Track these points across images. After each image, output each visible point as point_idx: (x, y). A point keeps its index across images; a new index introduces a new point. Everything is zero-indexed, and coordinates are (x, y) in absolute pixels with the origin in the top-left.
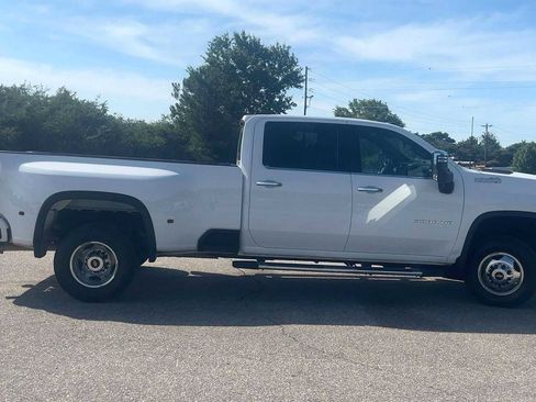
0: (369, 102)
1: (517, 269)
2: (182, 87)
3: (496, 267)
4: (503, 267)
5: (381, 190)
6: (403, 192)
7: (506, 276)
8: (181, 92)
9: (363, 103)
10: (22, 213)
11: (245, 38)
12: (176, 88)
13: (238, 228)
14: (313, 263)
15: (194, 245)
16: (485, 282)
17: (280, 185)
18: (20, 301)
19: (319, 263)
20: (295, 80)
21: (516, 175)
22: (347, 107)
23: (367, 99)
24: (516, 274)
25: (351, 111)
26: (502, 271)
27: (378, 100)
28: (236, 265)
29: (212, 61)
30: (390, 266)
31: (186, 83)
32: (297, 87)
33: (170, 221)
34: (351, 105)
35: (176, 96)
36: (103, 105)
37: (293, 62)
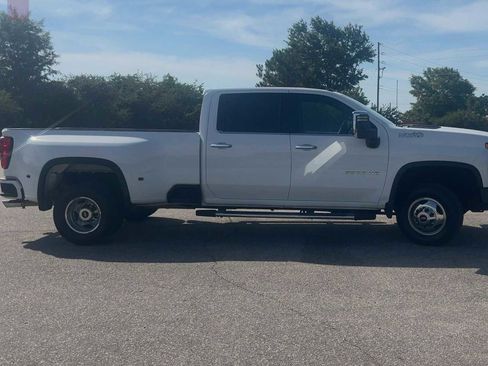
0: (443, 70)
1: (440, 212)
2: (264, 68)
3: (421, 210)
4: (427, 210)
5: (315, 148)
6: (335, 148)
7: (429, 218)
8: (264, 72)
9: (436, 71)
10: (29, 176)
11: (320, 22)
12: (260, 68)
13: (198, 183)
14: (269, 211)
15: (163, 198)
16: (414, 224)
17: (230, 146)
18: (32, 246)
19: (275, 211)
20: (366, 55)
21: (443, 129)
22: (422, 76)
23: (440, 67)
24: (440, 217)
25: (425, 78)
26: (426, 214)
27: (449, 67)
28: (198, 213)
29: (293, 44)
30: (336, 212)
31: (268, 64)
32: (369, 60)
33: (141, 179)
34: (425, 73)
35: (260, 75)
36: (200, 87)
37: (365, 39)
